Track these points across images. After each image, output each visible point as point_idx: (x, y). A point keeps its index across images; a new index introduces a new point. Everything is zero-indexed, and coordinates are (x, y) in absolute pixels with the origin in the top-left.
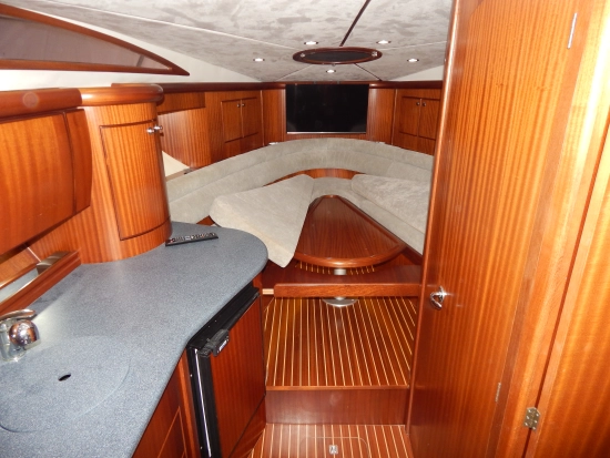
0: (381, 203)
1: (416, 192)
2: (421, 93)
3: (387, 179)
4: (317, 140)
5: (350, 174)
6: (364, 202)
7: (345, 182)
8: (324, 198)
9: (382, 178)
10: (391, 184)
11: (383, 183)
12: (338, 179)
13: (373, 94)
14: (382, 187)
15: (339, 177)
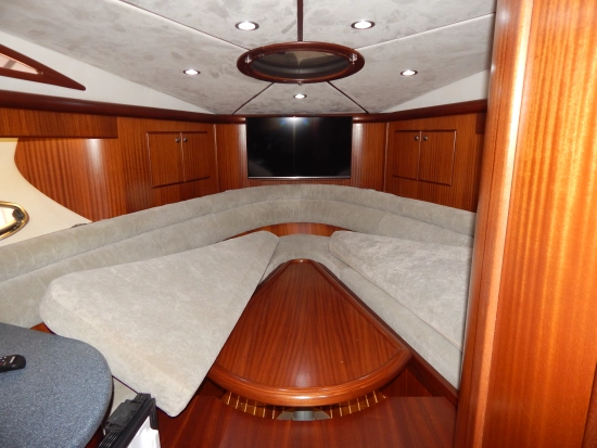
0: (370, 274)
1: (422, 259)
2: (421, 124)
3: (377, 238)
4: (288, 187)
5: (329, 230)
6: (346, 270)
7: (322, 241)
8: (291, 263)
9: (370, 236)
10: (382, 247)
11: (372, 244)
12: (315, 237)
13: (358, 129)
14: (371, 250)
15: (316, 233)
